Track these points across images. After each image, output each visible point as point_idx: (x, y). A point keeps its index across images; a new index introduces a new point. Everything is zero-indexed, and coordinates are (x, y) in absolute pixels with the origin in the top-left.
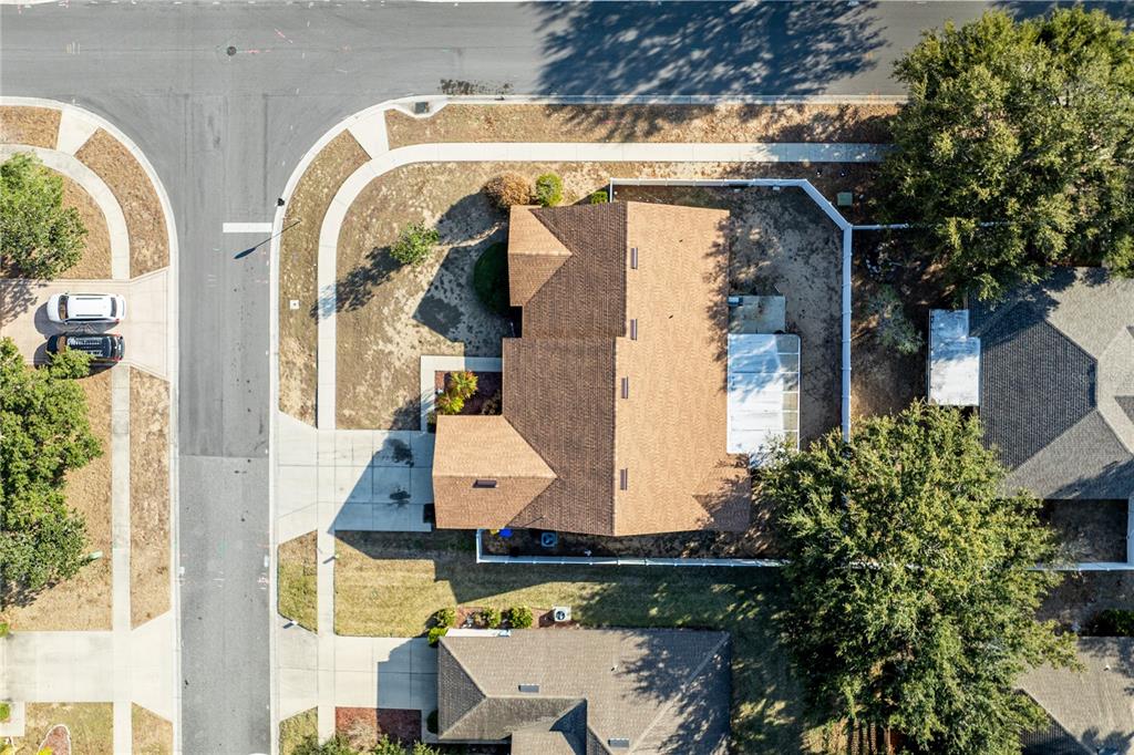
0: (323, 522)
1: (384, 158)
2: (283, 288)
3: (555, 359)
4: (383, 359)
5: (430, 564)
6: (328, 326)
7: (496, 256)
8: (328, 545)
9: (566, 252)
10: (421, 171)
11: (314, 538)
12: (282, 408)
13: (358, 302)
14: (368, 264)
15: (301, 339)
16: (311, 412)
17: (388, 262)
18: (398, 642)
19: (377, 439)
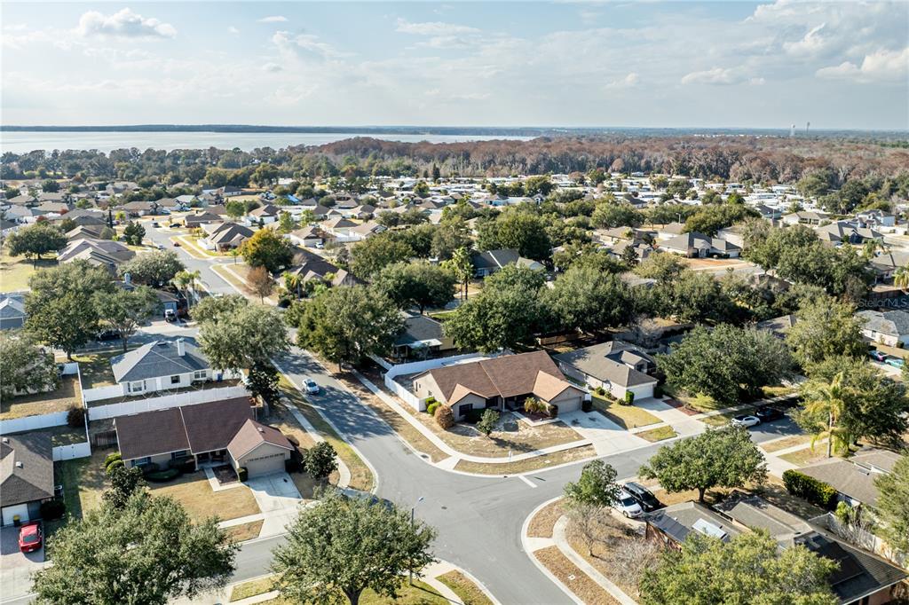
0: (626, 433)
1: (457, 455)
2: (546, 466)
3: (500, 378)
4: (543, 435)
5: (609, 410)
8: (633, 430)
9: (459, 386)
11: (635, 434)
13: (528, 445)
14: (509, 448)
16: (587, 447)
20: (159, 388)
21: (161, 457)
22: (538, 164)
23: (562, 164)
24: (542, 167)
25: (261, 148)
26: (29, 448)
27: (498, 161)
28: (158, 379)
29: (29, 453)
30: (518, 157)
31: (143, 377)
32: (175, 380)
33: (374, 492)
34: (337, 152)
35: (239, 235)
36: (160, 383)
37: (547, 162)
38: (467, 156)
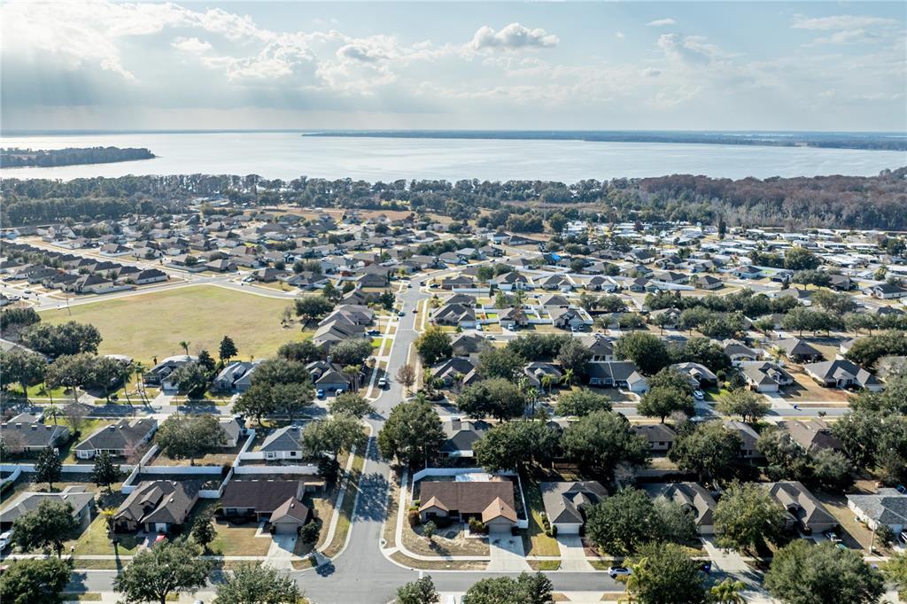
0: (524, 559)
1: (400, 547)
2: (443, 569)
3: (465, 497)
4: (465, 546)
5: (532, 538)
6: (455, 558)
7: (431, 516)
8: (530, 558)
9: (434, 498)
10: (404, 540)
11: (528, 561)
12: (484, 569)
13: (447, 551)
14: (434, 550)
15: (460, 565)
16: (485, 562)
17: (434, 545)
18: (559, 543)
19: (492, 548)
20: (284, 457)
21: (242, 509)
22: (857, 214)
23: (886, 217)
24: (860, 219)
25: (586, 180)
26: (185, 490)
27: (811, 209)
28: (284, 452)
29: (184, 494)
30: (834, 206)
31: (274, 450)
32: (293, 454)
33: (332, 560)
34: (651, 190)
35: (452, 312)
36: (284, 455)
37: (867, 213)
38: (779, 201)
